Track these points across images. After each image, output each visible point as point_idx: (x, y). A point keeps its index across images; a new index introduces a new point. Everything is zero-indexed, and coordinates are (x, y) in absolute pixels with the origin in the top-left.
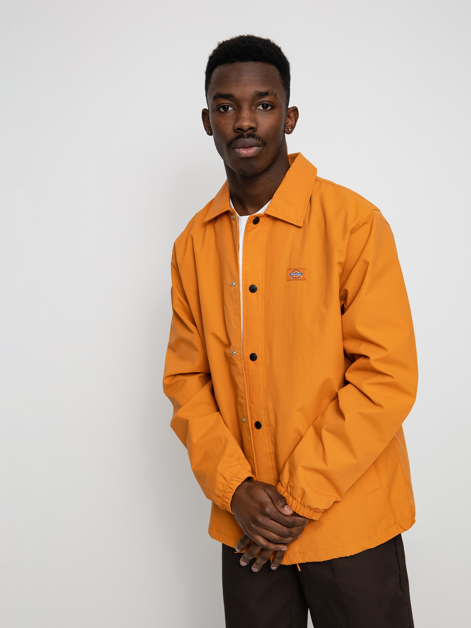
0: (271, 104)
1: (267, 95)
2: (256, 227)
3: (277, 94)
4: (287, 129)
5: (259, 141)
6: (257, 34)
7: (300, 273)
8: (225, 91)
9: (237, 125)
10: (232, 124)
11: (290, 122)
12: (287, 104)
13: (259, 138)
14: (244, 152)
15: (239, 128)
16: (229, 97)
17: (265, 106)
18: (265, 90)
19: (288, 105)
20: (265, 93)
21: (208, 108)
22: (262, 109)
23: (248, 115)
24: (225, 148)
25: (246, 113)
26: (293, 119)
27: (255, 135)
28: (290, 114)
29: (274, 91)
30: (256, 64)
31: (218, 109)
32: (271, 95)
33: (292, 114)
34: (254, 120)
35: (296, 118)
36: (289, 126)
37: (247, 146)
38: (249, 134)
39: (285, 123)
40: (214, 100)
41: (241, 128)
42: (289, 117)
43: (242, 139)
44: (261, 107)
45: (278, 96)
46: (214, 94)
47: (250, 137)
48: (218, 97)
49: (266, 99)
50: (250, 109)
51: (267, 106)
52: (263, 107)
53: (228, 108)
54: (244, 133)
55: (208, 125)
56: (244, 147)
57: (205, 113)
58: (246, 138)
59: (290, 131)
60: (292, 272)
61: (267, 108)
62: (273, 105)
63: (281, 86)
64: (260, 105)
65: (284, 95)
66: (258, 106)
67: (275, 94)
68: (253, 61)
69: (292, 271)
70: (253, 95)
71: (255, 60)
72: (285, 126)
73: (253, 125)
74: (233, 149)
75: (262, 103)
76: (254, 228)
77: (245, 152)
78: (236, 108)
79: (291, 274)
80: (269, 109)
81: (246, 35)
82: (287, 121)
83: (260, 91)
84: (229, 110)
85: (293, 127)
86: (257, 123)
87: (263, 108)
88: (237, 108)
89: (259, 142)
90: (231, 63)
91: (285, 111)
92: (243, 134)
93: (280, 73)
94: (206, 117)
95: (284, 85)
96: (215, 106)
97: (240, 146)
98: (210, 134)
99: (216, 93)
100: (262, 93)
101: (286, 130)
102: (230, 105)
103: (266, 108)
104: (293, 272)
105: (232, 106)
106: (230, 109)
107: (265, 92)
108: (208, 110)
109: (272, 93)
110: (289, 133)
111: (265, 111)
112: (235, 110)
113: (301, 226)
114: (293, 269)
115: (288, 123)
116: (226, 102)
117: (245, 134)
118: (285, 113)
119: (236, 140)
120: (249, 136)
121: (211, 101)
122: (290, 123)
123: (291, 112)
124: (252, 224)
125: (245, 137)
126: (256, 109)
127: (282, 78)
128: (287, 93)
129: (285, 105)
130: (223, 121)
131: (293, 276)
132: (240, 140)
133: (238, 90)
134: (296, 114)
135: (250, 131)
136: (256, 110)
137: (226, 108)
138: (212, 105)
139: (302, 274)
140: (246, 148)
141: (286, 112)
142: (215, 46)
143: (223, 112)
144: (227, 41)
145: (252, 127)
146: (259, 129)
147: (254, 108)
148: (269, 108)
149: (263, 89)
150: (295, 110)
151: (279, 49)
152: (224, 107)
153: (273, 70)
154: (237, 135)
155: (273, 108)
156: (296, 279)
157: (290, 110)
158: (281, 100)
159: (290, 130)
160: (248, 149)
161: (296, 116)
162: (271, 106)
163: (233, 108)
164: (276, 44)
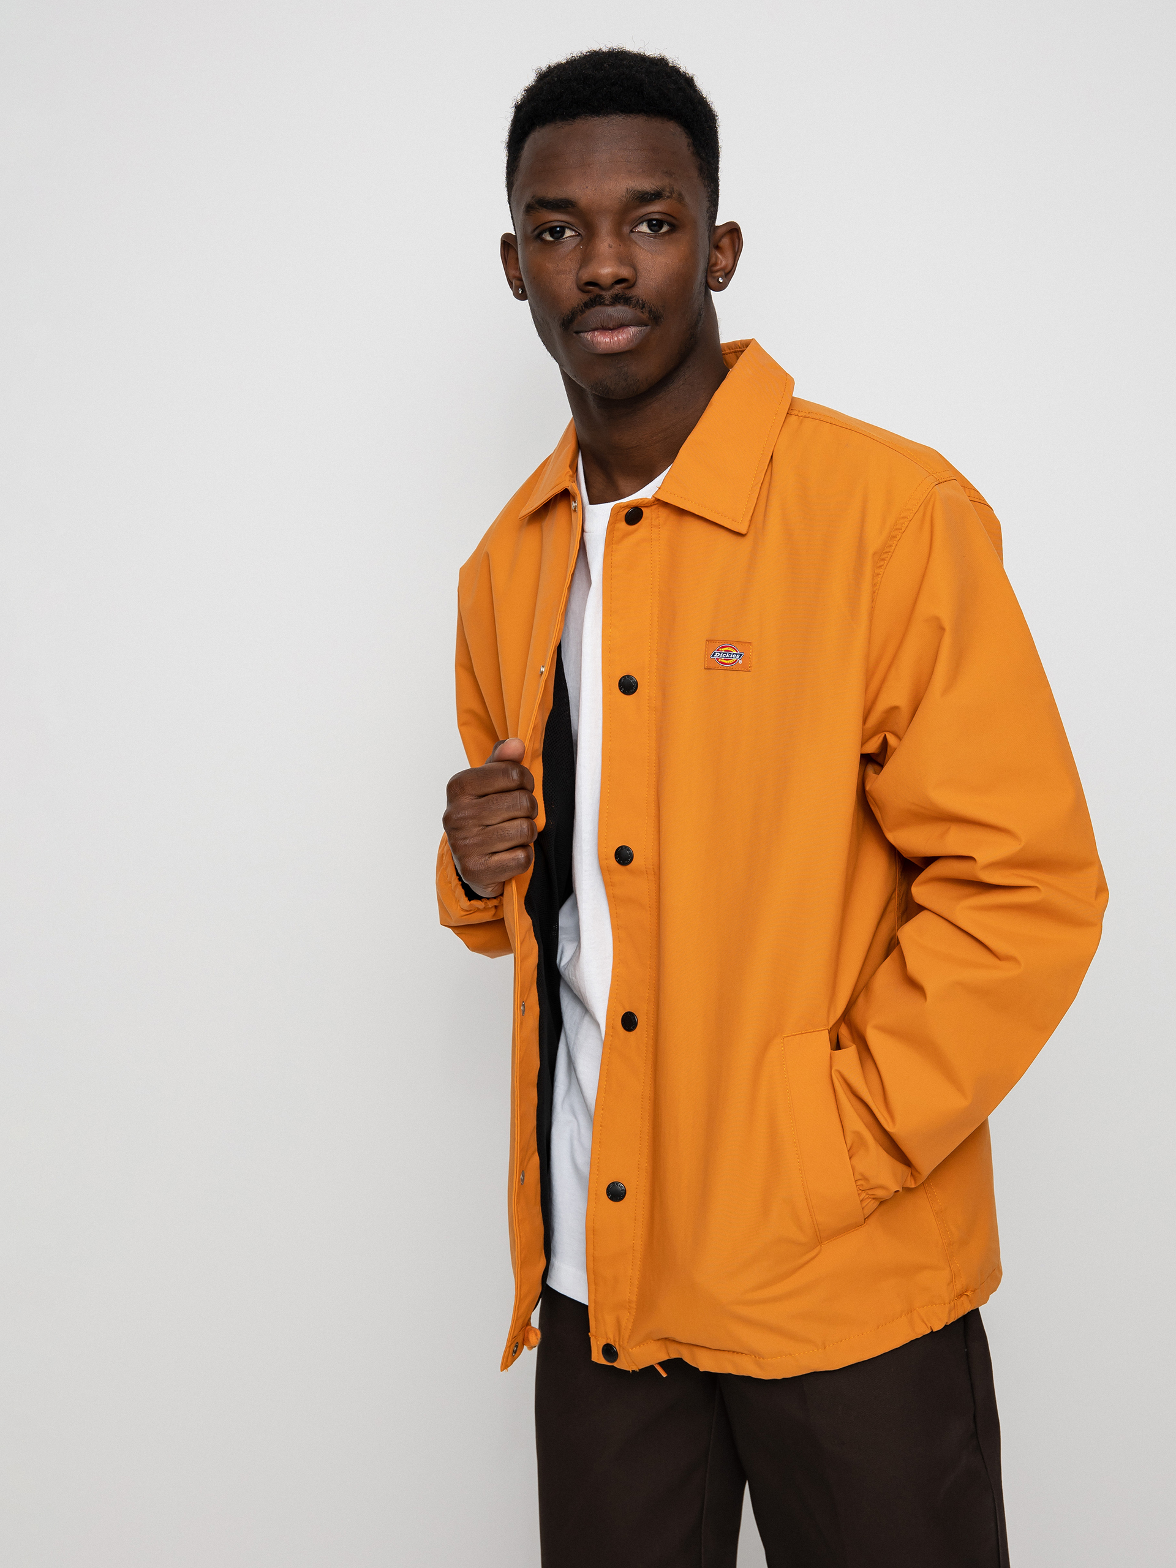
0: (669, 219)
1: (659, 199)
2: (635, 531)
3: (683, 193)
4: (714, 277)
5: (642, 312)
6: (633, 46)
7: (737, 654)
8: (554, 192)
9: (586, 275)
10: (574, 273)
11: (721, 262)
12: (713, 216)
13: (641, 305)
14: (605, 341)
15: (590, 280)
16: (565, 205)
17: (654, 225)
18: (653, 187)
19: (715, 218)
20: (653, 194)
21: (516, 233)
22: (648, 231)
23: (611, 247)
24: (556, 332)
25: (605, 244)
26: (729, 254)
27: (631, 298)
28: (720, 240)
29: (676, 188)
30: (629, 120)
31: (539, 237)
32: (668, 197)
33: (725, 242)
34: (627, 259)
35: (736, 250)
36: (718, 271)
37: (611, 326)
38: (617, 295)
39: (708, 263)
40: (526, 215)
41: (595, 281)
42: (718, 247)
43: (598, 308)
44: (644, 228)
45: (688, 199)
46: (527, 198)
47: (619, 303)
48: (537, 206)
49: (655, 208)
50: (618, 233)
51: (660, 224)
52: (650, 227)
53: (562, 232)
54: (603, 293)
55: (517, 274)
56: (604, 329)
57: (508, 244)
58: (608, 305)
59: (721, 283)
60: (718, 650)
61: (661, 228)
62: (674, 222)
63: (694, 173)
64: (642, 222)
65: (703, 194)
66: (636, 226)
67: (680, 195)
68: (623, 112)
69: (717, 645)
70: (624, 199)
71: (627, 108)
72: (707, 273)
73: (625, 272)
74: (577, 333)
75: (647, 218)
76: (627, 535)
77: (608, 340)
78: (581, 231)
79: (714, 654)
80: (666, 232)
81: (605, 49)
82: (713, 260)
83: (640, 189)
84: (564, 237)
85: (729, 273)
86: (635, 269)
87: (651, 230)
88: (584, 231)
89: (641, 315)
90: (568, 120)
91: (707, 234)
92: (601, 295)
93: (690, 141)
94: (511, 254)
95: (701, 170)
96: (530, 229)
97: (593, 327)
98: (522, 297)
99: (533, 197)
100: (647, 193)
101: (712, 282)
102: (566, 225)
103: (656, 228)
104: (720, 649)
105: (571, 226)
106: (568, 233)
107: (652, 192)
108: (515, 237)
109: (672, 192)
110: (721, 287)
111: (655, 237)
112: (579, 238)
113: (744, 532)
114: (719, 641)
115: (715, 264)
116: (556, 218)
117: (608, 295)
118: (707, 239)
119: (582, 312)
120: (617, 300)
121: (520, 215)
122: (720, 265)
123: (723, 236)
124: (624, 523)
125: (607, 302)
126: (632, 231)
127: (697, 154)
128: (712, 191)
129: (706, 218)
130: (550, 266)
131: (720, 660)
132: (593, 310)
133: (587, 187)
134: (737, 240)
135: (618, 287)
136: (632, 235)
137: (557, 233)
138: (524, 226)
139: (741, 655)
140: (611, 330)
141: (709, 237)
142: (529, 79)
143: (552, 241)
144: (559, 67)
145: (623, 277)
146: (640, 281)
147: (626, 229)
148: (665, 229)
149: (647, 184)
150: (733, 231)
151: (689, 81)
152: (552, 231)
153: (675, 136)
154: (586, 298)
155: (673, 228)
156: (725, 666)
157: (720, 232)
158: (696, 208)
159: (721, 280)
160: (613, 331)
161: (737, 246)
162: (670, 224)
163: (576, 232)
164: (682, 69)
